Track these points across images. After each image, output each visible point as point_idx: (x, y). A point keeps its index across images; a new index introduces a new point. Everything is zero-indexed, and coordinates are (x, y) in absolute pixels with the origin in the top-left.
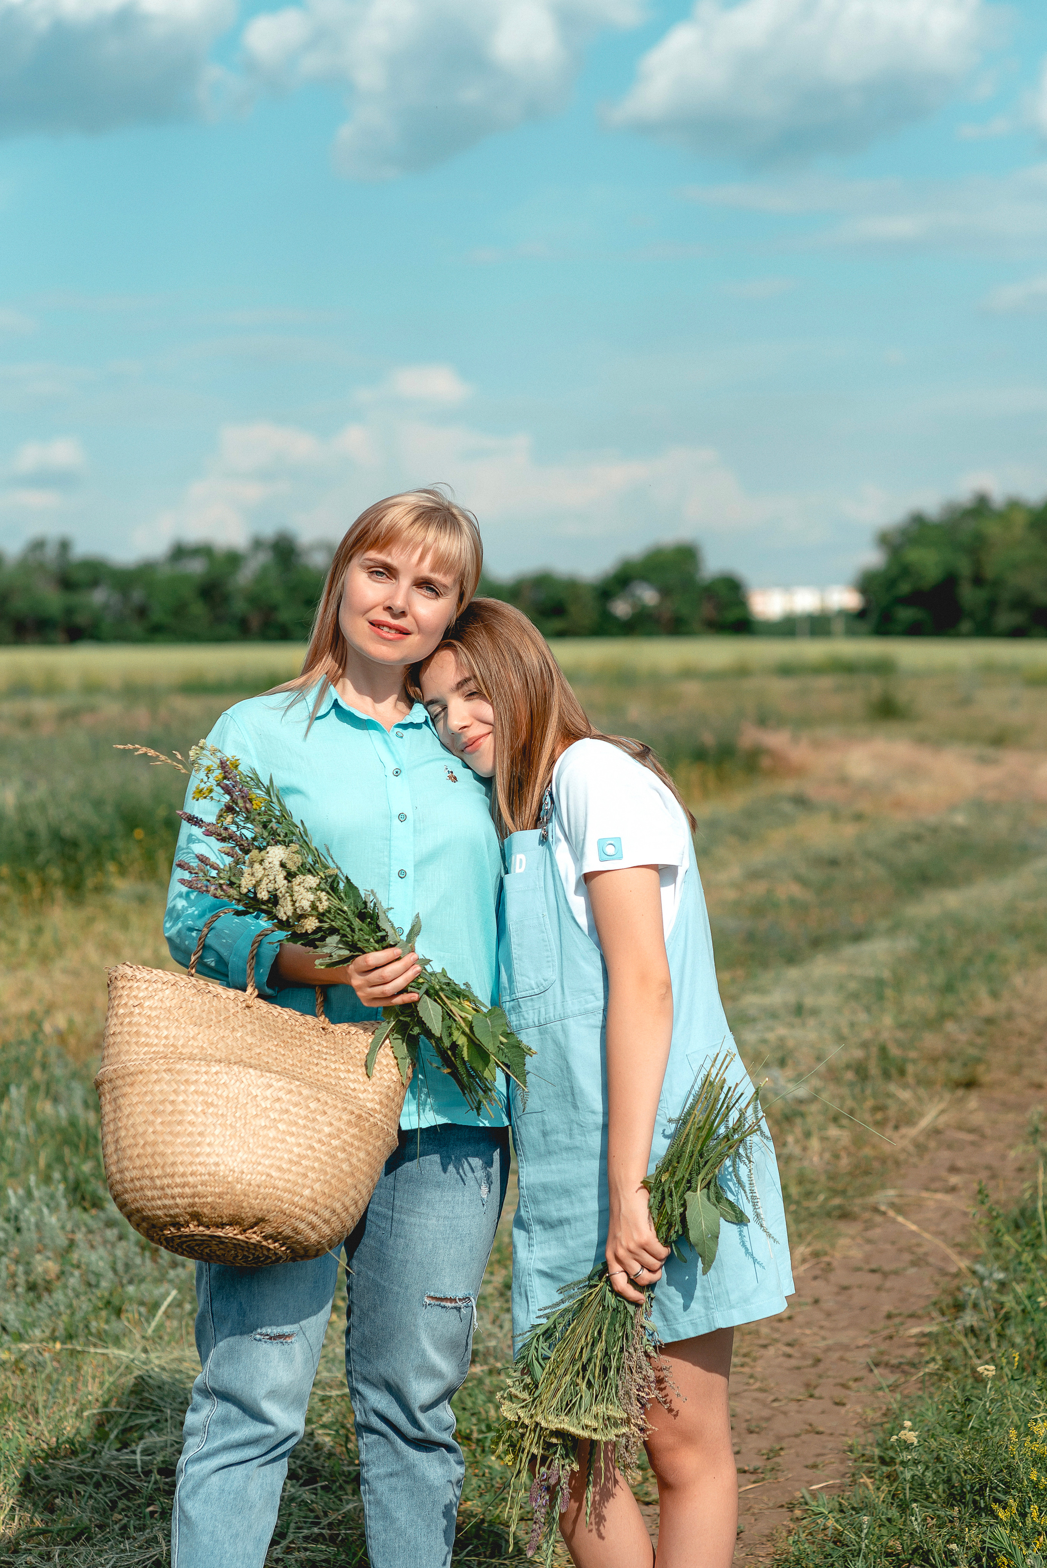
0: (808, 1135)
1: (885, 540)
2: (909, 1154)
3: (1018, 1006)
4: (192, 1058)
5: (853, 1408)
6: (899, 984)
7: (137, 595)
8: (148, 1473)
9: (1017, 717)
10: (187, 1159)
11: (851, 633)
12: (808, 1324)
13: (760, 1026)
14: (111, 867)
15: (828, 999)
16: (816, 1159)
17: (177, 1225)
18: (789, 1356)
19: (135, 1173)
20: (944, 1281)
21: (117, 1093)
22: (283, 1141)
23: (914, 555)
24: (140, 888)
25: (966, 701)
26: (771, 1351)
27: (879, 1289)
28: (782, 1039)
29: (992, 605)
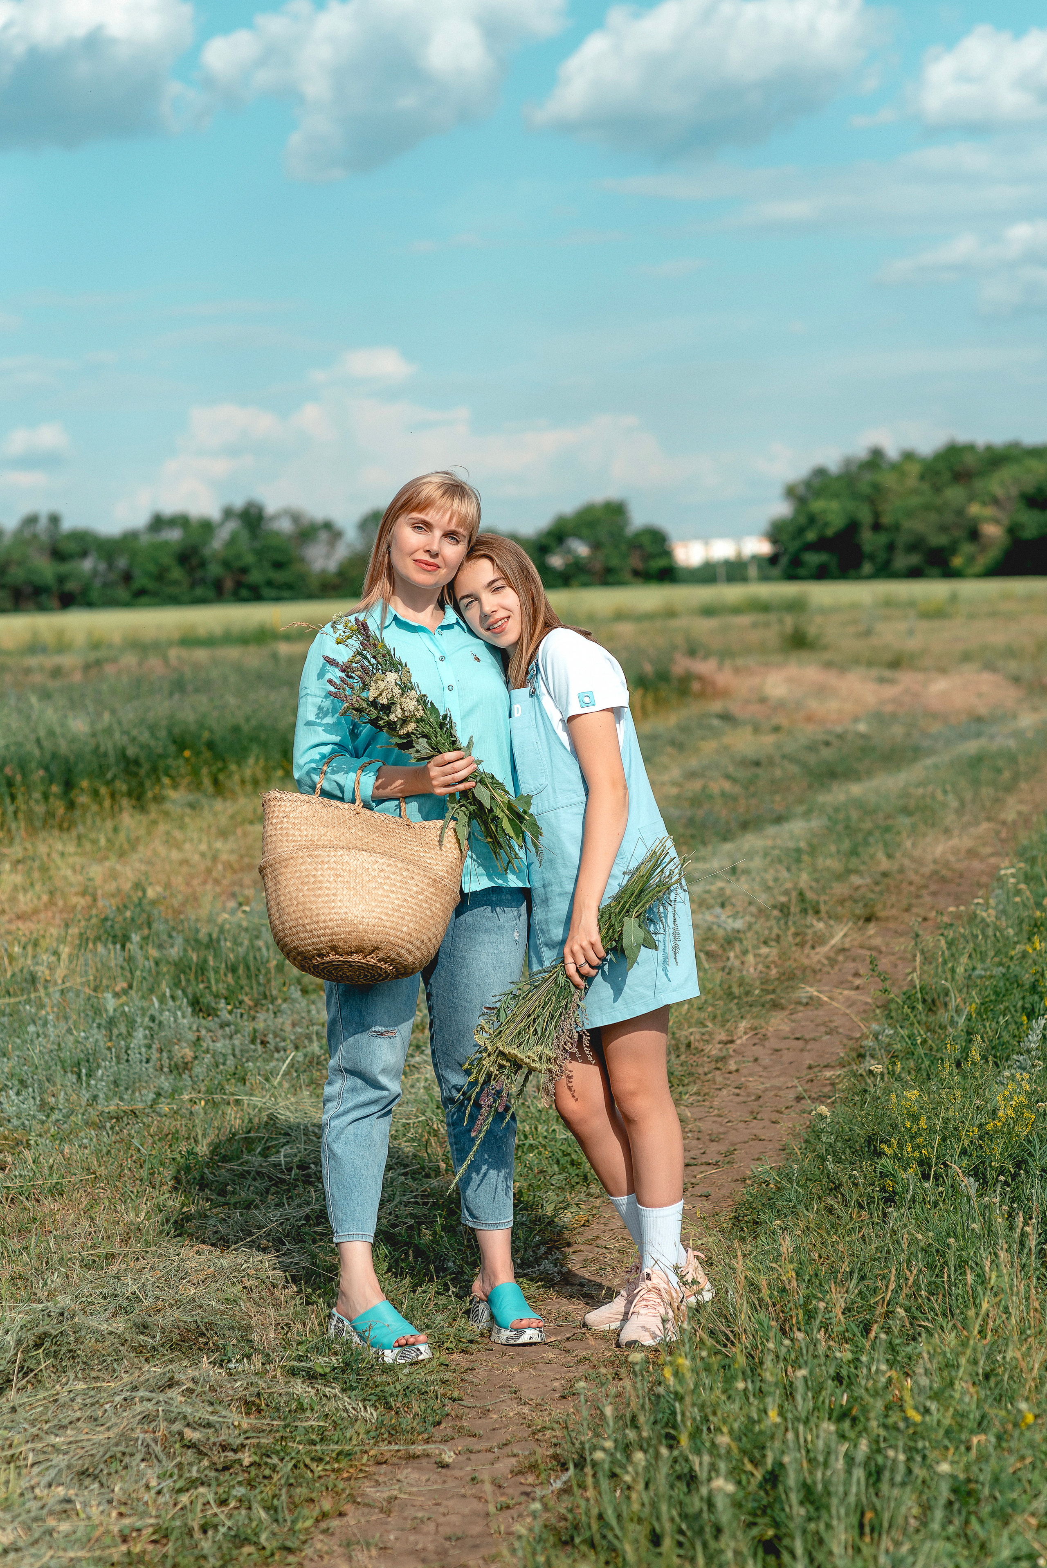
0: (745, 952)
1: (791, 492)
2: (824, 965)
3: (906, 862)
4: (324, 847)
5: (785, 1124)
6: (813, 850)
7: (122, 563)
8: (290, 1170)
9: (912, 644)
10: (326, 911)
11: (765, 578)
12: (751, 1075)
13: (702, 883)
14: (166, 781)
15: (757, 863)
16: (752, 970)
17: (321, 955)
18: (738, 1095)
19: (292, 923)
20: (851, 1043)
21: (276, 873)
22: (388, 897)
23: (817, 505)
24: (191, 797)
25: (868, 633)
26: (725, 1092)
27: (802, 1050)
28: (722, 889)
29: (891, 547)
